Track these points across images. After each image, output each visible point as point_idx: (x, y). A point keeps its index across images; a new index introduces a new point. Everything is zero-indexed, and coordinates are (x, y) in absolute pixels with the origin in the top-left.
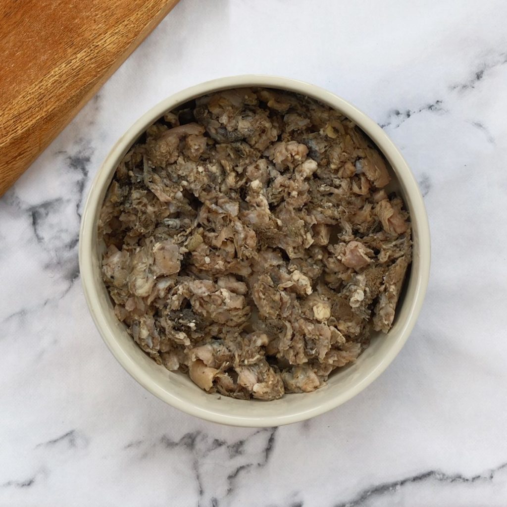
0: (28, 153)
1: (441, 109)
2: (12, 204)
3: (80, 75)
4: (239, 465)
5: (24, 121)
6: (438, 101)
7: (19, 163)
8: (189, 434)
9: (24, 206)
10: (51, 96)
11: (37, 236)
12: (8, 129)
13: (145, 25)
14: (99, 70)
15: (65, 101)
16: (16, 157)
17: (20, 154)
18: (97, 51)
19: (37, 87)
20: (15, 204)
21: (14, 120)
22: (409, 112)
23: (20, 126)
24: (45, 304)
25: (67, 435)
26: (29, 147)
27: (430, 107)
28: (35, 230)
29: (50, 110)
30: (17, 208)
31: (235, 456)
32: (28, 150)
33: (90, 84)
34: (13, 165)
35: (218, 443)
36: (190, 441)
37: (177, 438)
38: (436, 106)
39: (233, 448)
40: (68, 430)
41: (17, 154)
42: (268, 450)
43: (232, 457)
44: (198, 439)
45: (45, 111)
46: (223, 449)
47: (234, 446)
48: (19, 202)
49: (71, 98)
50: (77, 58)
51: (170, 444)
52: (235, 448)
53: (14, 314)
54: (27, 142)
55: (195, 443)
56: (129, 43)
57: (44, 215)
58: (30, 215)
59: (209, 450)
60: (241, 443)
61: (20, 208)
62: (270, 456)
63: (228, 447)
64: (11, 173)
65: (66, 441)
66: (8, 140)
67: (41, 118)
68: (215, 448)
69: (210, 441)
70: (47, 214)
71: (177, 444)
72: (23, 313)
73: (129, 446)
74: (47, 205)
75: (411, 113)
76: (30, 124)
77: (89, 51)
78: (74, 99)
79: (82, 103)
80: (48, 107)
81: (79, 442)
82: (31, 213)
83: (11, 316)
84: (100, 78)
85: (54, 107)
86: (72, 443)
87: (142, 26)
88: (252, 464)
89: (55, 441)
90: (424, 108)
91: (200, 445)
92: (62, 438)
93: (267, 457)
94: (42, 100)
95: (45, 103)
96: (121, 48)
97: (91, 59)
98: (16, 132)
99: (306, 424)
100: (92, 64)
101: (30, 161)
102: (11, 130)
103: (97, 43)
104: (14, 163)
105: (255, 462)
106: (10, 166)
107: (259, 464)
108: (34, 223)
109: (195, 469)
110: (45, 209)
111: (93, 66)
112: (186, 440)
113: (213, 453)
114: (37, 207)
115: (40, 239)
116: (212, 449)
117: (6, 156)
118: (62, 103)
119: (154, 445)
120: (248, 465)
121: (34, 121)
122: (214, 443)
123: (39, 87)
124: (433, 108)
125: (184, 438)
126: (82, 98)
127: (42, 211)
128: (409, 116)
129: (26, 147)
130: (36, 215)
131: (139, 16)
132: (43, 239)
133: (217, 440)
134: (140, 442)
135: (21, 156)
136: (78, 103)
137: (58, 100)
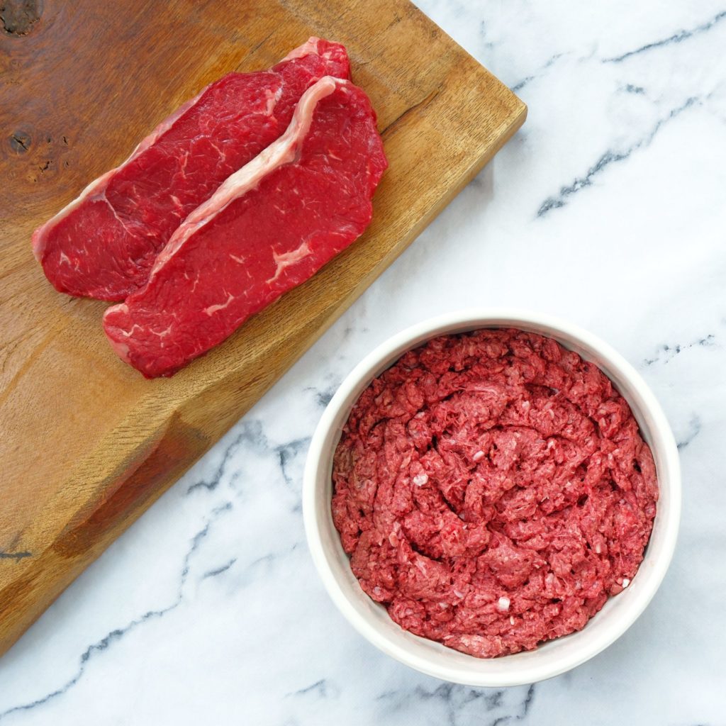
0: (263, 380)
1: (712, 344)
2: (259, 443)
3: (320, 299)
4: (497, 717)
5: (259, 345)
6: (710, 336)
7: (254, 389)
8: (444, 684)
9: (272, 445)
10: (288, 319)
11: (285, 477)
12: (241, 353)
13: (392, 247)
14: (341, 293)
15: (303, 325)
16: (250, 383)
17: (254, 380)
18: (339, 273)
19: (274, 309)
20: (262, 443)
21: (249, 343)
22: (678, 347)
23: (255, 351)
24: (294, 548)
25: (317, 684)
26: (263, 373)
27: (702, 342)
28: (283, 470)
29: (287, 334)
30: (265, 447)
31: (493, 708)
32: (263, 376)
33: (330, 308)
34: (247, 391)
35: (475, 694)
36: (446, 692)
37: (432, 689)
38: (708, 340)
39: (491, 699)
40: (318, 680)
41: (250, 380)
42: (528, 701)
43: (489, 709)
44: (454, 690)
45: (282, 336)
46: (480, 701)
47: (492, 698)
48: (266, 441)
49: (311, 322)
50: (317, 279)
51: (425, 695)
52: (493, 700)
53: (261, 559)
54: (262, 367)
55: (451, 694)
56: (374, 266)
57: (293, 454)
58: (278, 455)
59: (466, 701)
60: (499, 694)
61: (267, 447)
62: (529, 708)
63: (486, 698)
64: (245, 399)
65: (316, 691)
66: (242, 364)
67: (278, 342)
68: (472, 699)
69: (467, 692)
70: (296, 454)
71: (432, 695)
72: (270, 557)
73: (383, 696)
74: (295, 444)
75: (680, 348)
76: (265, 349)
77: (331, 272)
78: (314, 323)
79: (322, 328)
80: (286, 331)
81: (329, 691)
82: (279, 453)
83: (258, 561)
84: (342, 301)
85: (291, 331)
86: (322, 692)
87: (389, 247)
88: (510, 717)
89: (305, 691)
90: (694, 343)
91: (456, 697)
92: (312, 687)
93: (526, 709)
94: (279, 324)
95: (282, 326)
96: (365, 270)
97: (333, 281)
98: (249, 357)
99: (568, 676)
100: (334, 286)
101: (266, 388)
102: (244, 354)
103: (340, 263)
104: (248, 389)
105: (514, 713)
106: (244, 392)
107: (518, 717)
108: (282, 463)
109: (452, 721)
110: (294, 448)
111: (334, 288)
112: (441, 691)
113: (469, 705)
114: (285, 446)
115: (288, 480)
116: (469, 701)
117: (239, 381)
118: (300, 327)
119: (409, 696)
120: (506, 718)
121: (269, 345)
122: (470, 694)
123: (277, 310)
124: (704, 342)
125: (439, 688)
126: (322, 322)
127: (290, 450)
128: (678, 351)
129: (261, 372)
130: (284, 455)
131: (386, 236)
132: (291, 479)
133: (474, 692)
134: (394, 693)
135: (256, 382)
136: (317, 328)
137: (296, 324)
